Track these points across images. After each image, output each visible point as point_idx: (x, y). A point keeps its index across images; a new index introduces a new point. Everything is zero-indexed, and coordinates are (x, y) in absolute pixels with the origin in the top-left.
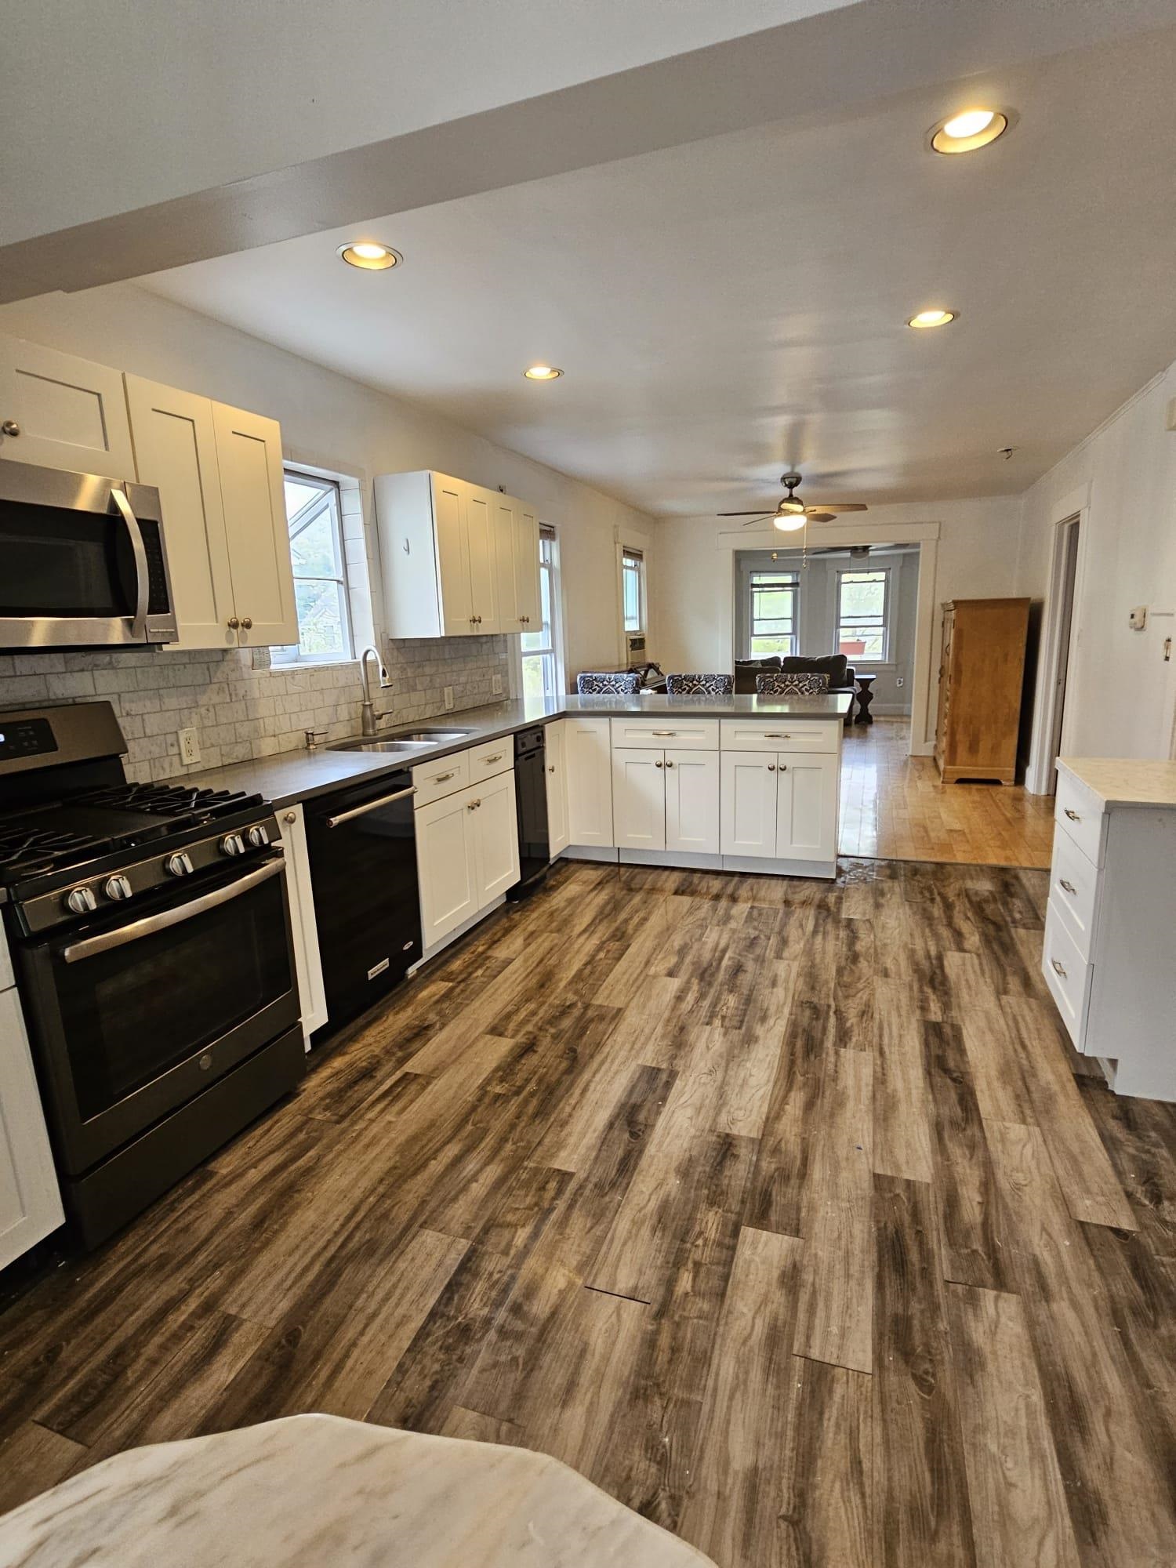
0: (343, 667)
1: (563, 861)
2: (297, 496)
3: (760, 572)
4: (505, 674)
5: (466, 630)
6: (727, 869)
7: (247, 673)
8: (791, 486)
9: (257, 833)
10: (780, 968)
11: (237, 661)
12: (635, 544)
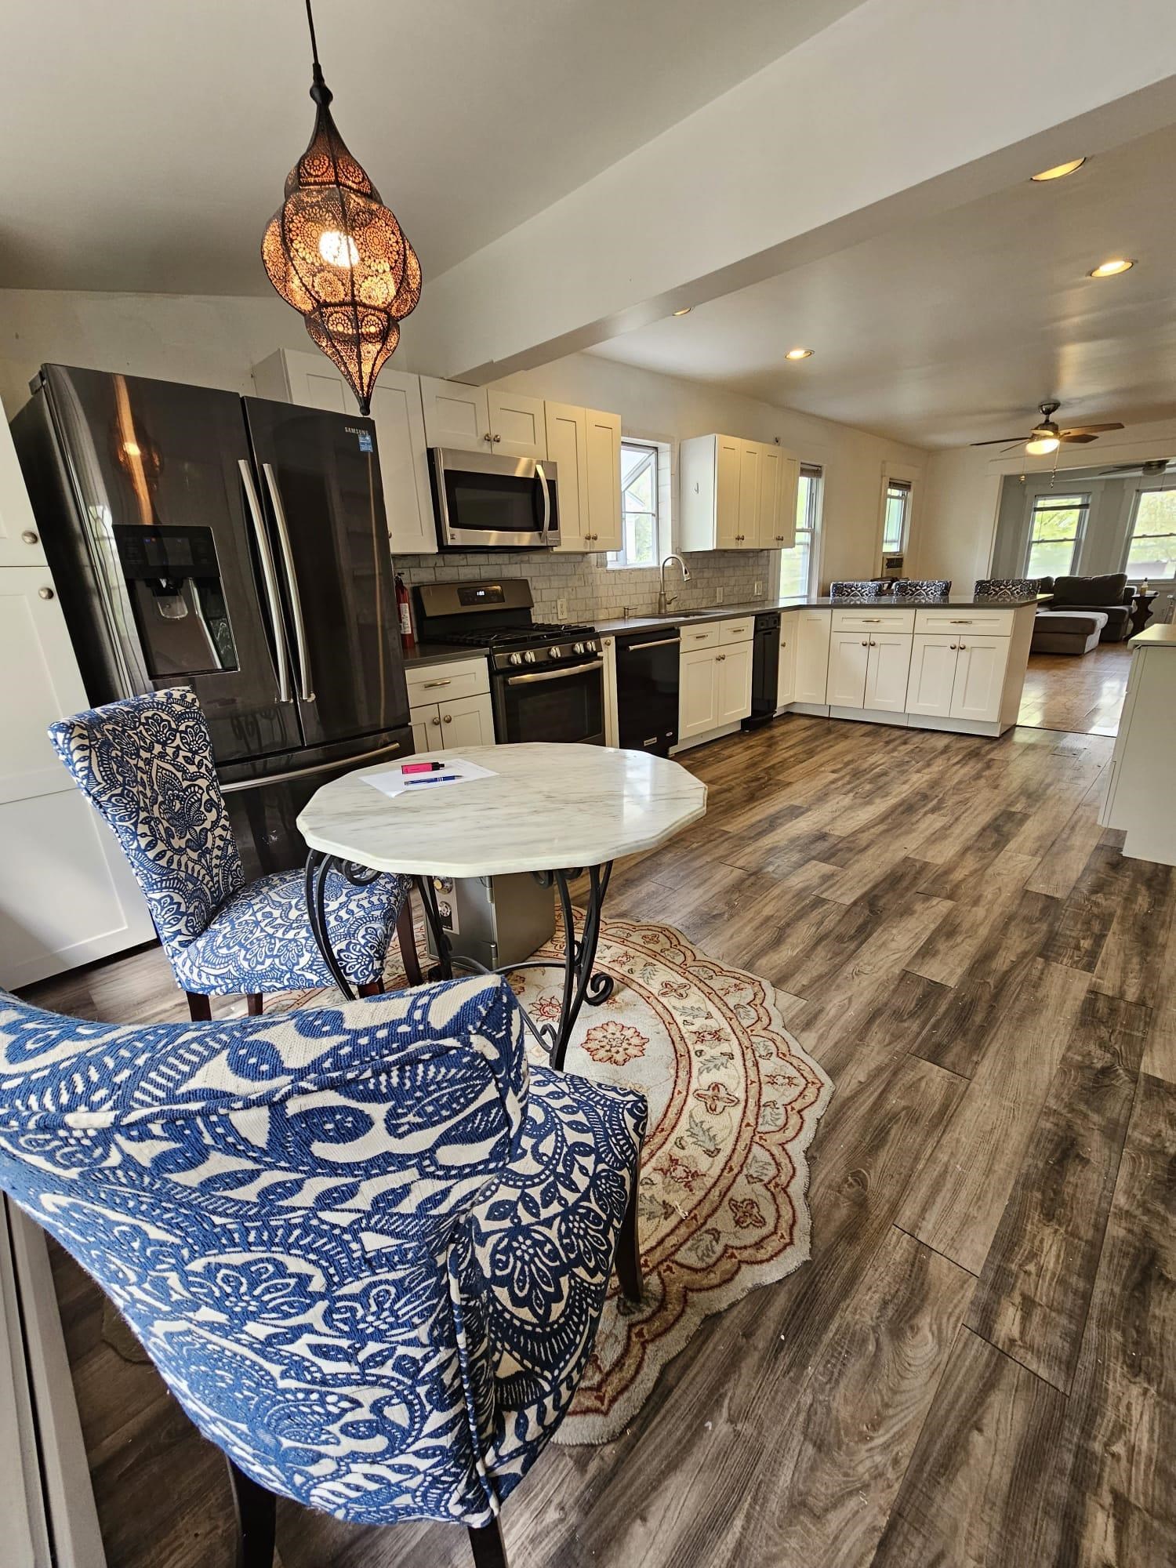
0: (651, 569)
1: (789, 715)
2: (630, 459)
3: (1045, 496)
4: (765, 581)
5: (733, 546)
6: (911, 725)
7: (594, 569)
8: (1048, 412)
9: (591, 645)
10: (915, 777)
11: (589, 563)
12: (902, 476)
